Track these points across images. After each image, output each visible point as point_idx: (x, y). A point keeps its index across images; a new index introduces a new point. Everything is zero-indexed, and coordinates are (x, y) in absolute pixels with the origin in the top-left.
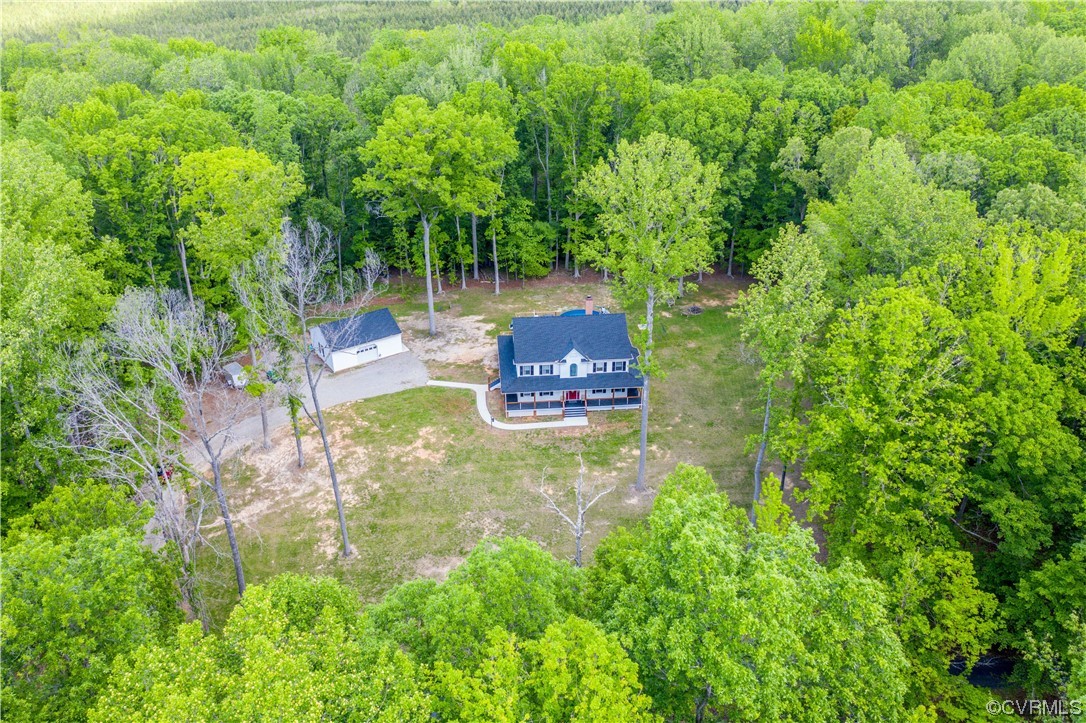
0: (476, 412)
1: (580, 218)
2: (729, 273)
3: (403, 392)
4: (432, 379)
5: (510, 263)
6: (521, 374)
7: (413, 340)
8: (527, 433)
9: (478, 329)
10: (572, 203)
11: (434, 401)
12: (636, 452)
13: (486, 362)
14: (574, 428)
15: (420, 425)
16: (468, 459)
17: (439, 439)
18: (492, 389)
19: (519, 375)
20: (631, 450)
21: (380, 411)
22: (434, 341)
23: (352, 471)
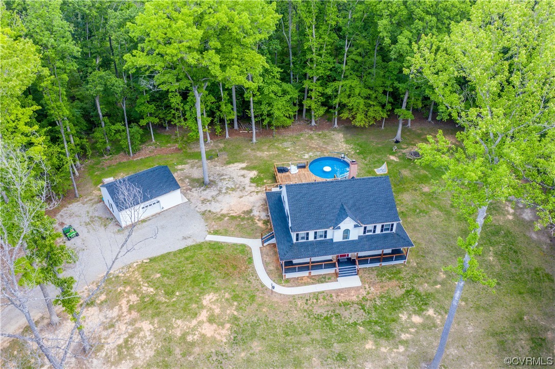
0: (254, 273)
1: (318, 80)
2: (430, 119)
3: (186, 250)
4: (210, 233)
5: (264, 117)
6: (297, 239)
7: (190, 190)
8: (306, 298)
9: (243, 176)
10: (311, 68)
11: (213, 259)
12: (417, 319)
13: (256, 213)
14: (349, 289)
15: (203, 292)
16: (253, 335)
17: (223, 309)
18: (265, 244)
19: (295, 241)
20: (410, 316)
21: (164, 273)
22: (208, 191)
23: (138, 355)
